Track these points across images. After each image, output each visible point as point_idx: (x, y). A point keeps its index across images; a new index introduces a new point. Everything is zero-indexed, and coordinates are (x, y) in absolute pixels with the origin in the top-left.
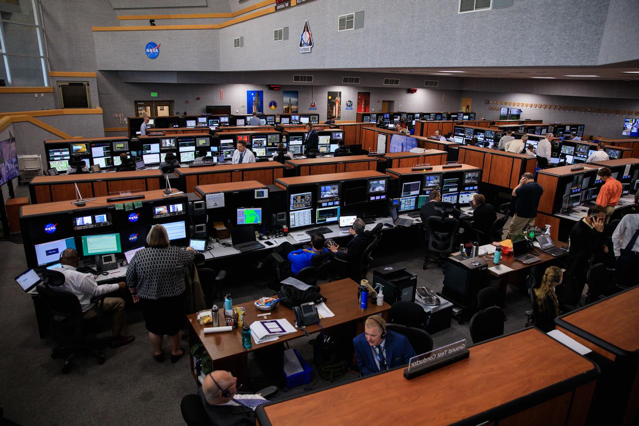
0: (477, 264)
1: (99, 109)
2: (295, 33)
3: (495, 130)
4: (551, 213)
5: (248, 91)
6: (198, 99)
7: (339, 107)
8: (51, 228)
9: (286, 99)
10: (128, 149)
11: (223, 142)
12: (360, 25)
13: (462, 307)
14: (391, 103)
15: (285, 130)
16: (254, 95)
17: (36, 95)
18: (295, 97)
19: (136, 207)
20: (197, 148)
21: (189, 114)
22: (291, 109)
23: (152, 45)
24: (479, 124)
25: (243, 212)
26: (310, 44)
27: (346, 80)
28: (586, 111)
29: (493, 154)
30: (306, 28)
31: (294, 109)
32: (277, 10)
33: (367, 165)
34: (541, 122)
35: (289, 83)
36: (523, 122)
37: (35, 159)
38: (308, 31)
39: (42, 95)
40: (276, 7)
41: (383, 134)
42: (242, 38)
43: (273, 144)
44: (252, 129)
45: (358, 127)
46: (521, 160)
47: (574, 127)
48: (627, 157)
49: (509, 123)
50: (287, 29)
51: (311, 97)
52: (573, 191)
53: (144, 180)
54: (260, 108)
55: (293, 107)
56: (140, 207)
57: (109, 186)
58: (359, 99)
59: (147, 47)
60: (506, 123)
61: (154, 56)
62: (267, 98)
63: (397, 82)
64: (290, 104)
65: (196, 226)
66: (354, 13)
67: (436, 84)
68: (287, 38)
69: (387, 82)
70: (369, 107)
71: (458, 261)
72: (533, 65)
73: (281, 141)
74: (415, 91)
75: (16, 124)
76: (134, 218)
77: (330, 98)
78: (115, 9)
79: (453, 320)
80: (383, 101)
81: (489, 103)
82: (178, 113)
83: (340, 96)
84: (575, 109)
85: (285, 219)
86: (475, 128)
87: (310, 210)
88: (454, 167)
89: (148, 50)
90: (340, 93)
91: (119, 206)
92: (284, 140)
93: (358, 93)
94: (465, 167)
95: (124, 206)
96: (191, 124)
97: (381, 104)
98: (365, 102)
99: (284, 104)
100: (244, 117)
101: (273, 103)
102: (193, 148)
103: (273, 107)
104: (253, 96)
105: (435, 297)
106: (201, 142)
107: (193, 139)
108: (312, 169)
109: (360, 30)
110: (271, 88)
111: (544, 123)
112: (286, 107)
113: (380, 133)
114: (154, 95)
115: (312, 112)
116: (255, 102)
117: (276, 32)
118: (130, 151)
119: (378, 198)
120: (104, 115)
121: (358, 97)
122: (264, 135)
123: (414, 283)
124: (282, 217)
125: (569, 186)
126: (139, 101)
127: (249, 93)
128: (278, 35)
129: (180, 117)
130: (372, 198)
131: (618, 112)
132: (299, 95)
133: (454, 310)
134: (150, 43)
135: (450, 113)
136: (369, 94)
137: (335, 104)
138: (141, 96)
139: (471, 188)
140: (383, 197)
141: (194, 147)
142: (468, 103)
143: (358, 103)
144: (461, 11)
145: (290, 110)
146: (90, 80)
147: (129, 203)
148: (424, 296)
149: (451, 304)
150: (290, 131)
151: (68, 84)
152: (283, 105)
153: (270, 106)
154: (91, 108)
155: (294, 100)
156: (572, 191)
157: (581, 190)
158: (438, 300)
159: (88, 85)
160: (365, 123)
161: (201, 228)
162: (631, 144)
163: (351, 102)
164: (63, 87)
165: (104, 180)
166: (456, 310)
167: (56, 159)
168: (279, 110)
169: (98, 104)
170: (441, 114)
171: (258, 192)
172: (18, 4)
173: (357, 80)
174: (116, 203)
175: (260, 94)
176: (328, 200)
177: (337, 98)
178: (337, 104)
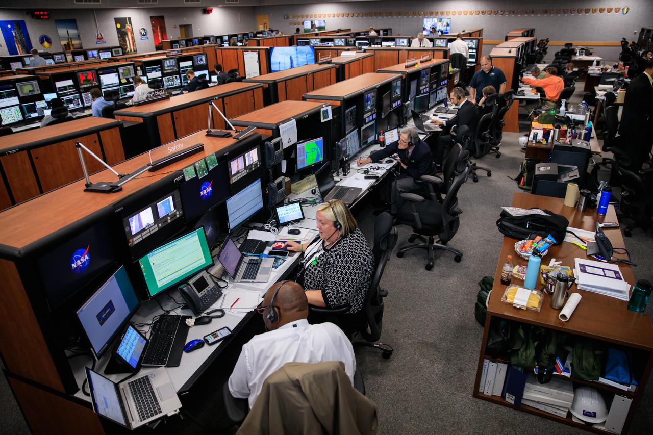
7: (133, 38)
9: (62, 32)
11: (59, 84)
14: (188, 28)
16: (13, 28)
18: (75, 29)
20: (22, 100)
22: (73, 45)
25: (304, 148)
31: (76, 44)
35: (68, 6)
41: (252, 50)
43: (127, 79)
46: (442, 52)
51: (94, 26)
54: (28, 47)
55: (75, 42)
58: (153, 26)
62: (34, 33)
64: (70, 39)
65: (276, 182)
70: (166, 34)
74: (211, 11)
77: (119, 26)
80: (180, 26)
81: (288, 18)
83: (130, 23)
90: (129, 19)
93: (151, 17)
97: (178, 29)
98: (160, 28)
99: (60, 38)
101: (45, 39)
102: (15, 100)
103: (45, 43)
104: (11, 29)
106: (26, 89)
107: (11, 86)
110: (35, 15)
112: (64, 42)
113: (246, 50)
116: (16, 37)
121: (152, 22)
127: (3, 25)
132: (78, 25)
136: (162, 18)
137: (127, 34)
141: (17, 98)
142: (265, 21)
143: (153, 30)
145: (71, 46)
152: (60, 41)
153: (42, 42)
155: (72, 32)
161: (280, 185)
163: (144, 30)
171: (324, 112)
175: (21, 26)
177: (128, 26)
178: (129, 34)
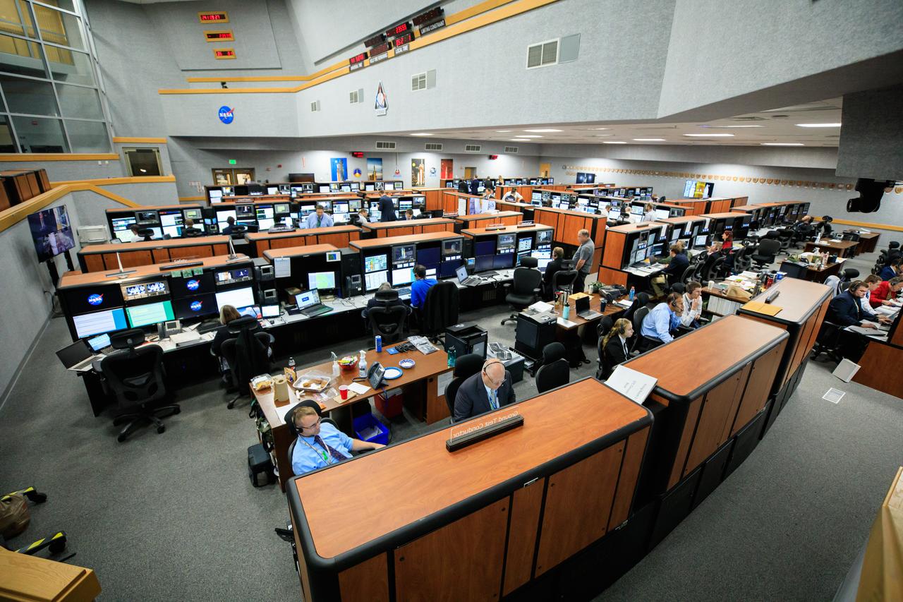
0: (547, 318)
1: (172, 176)
2: (370, 96)
3: (570, 193)
4: (619, 269)
5: (331, 159)
6: (280, 166)
7: (423, 174)
8: (96, 299)
9: (370, 166)
10: (201, 217)
11: (304, 208)
12: (433, 84)
13: (533, 361)
14: (473, 169)
15: (368, 196)
16: (338, 163)
17: (100, 163)
18: (379, 164)
19: (196, 274)
21: (271, 182)
22: (376, 177)
23: (226, 109)
24: (556, 188)
25: (315, 276)
26: (385, 106)
27: (428, 147)
28: (654, 174)
29: (566, 214)
30: (380, 90)
31: (378, 176)
32: (351, 71)
33: (444, 227)
34: (613, 185)
35: (372, 150)
36: (597, 186)
37: (100, 230)
38: (382, 92)
39: (107, 162)
40: (350, 68)
41: (464, 198)
42: (318, 101)
44: (334, 195)
45: (440, 193)
46: (592, 219)
47: (644, 189)
48: (689, 215)
49: (584, 186)
50: (361, 91)
51: (395, 164)
52: (640, 247)
53: (210, 247)
54: (345, 176)
55: (377, 174)
56: (200, 274)
57: (171, 253)
58: (442, 166)
59: (220, 112)
60: (581, 186)
61: (228, 121)
62: (351, 166)
63: (478, 148)
64: (375, 172)
65: (265, 291)
66: (426, 72)
67: (515, 150)
68: (362, 100)
69: (468, 148)
70: (452, 173)
71: (528, 316)
72: (597, 120)
73: (363, 207)
74: (496, 157)
75: (75, 193)
76: (193, 285)
77: (414, 165)
78: (183, 70)
79: (525, 372)
80: (466, 168)
81: (566, 168)
82: (259, 181)
83: (424, 163)
84: (645, 173)
85: (359, 282)
86: (551, 191)
87: (385, 272)
88: (528, 227)
89: (221, 115)
90: (424, 160)
91: (176, 274)
92: (366, 205)
93: (442, 160)
94: (538, 226)
95: (182, 273)
96: (272, 191)
97: (464, 170)
98: (449, 168)
99: (368, 171)
100: (327, 185)
101: (358, 171)
103: (357, 174)
105: (507, 352)
106: (281, 209)
108: (388, 232)
109: (433, 90)
110: (355, 155)
111: (616, 187)
112: (371, 174)
113: (460, 197)
114: (233, 162)
115: (396, 179)
116: (339, 169)
117: (351, 94)
118: (203, 219)
119: (453, 258)
120: (178, 182)
121: (442, 164)
122: (347, 201)
123: (485, 339)
124: (356, 279)
125: (636, 242)
126: (217, 169)
127: (333, 161)
128: (354, 98)
129: (261, 184)
130: (448, 259)
131: (682, 175)
132: (383, 162)
133: (526, 363)
134: (224, 107)
135: (529, 178)
136: (452, 160)
137: (419, 171)
138: (219, 163)
139: (544, 247)
140: (459, 257)
142: (547, 169)
143: (442, 169)
144: (529, 67)
145: (374, 177)
146: (159, 146)
147: (189, 270)
148: (496, 351)
149: (522, 358)
150: (372, 197)
151: (135, 150)
153: (355, 173)
154: (163, 175)
155: (378, 167)
156: (638, 247)
157: (647, 246)
158: (510, 354)
159: (158, 151)
160: (447, 188)
161: (271, 294)
162: (693, 204)
163: (435, 169)
164: (130, 154)
165: (164, 248)
166: (528, 364)
167: (120, 228)
168: (364, 177)
169: (171, 172)
170: (521, 180)
171: (330, 255)
172: (74, 65)
173: (439, 147)
174: (172, 271)
175: (344, 161)
176: (403, 262)
177: (421, 165)
178: (421, 171)
